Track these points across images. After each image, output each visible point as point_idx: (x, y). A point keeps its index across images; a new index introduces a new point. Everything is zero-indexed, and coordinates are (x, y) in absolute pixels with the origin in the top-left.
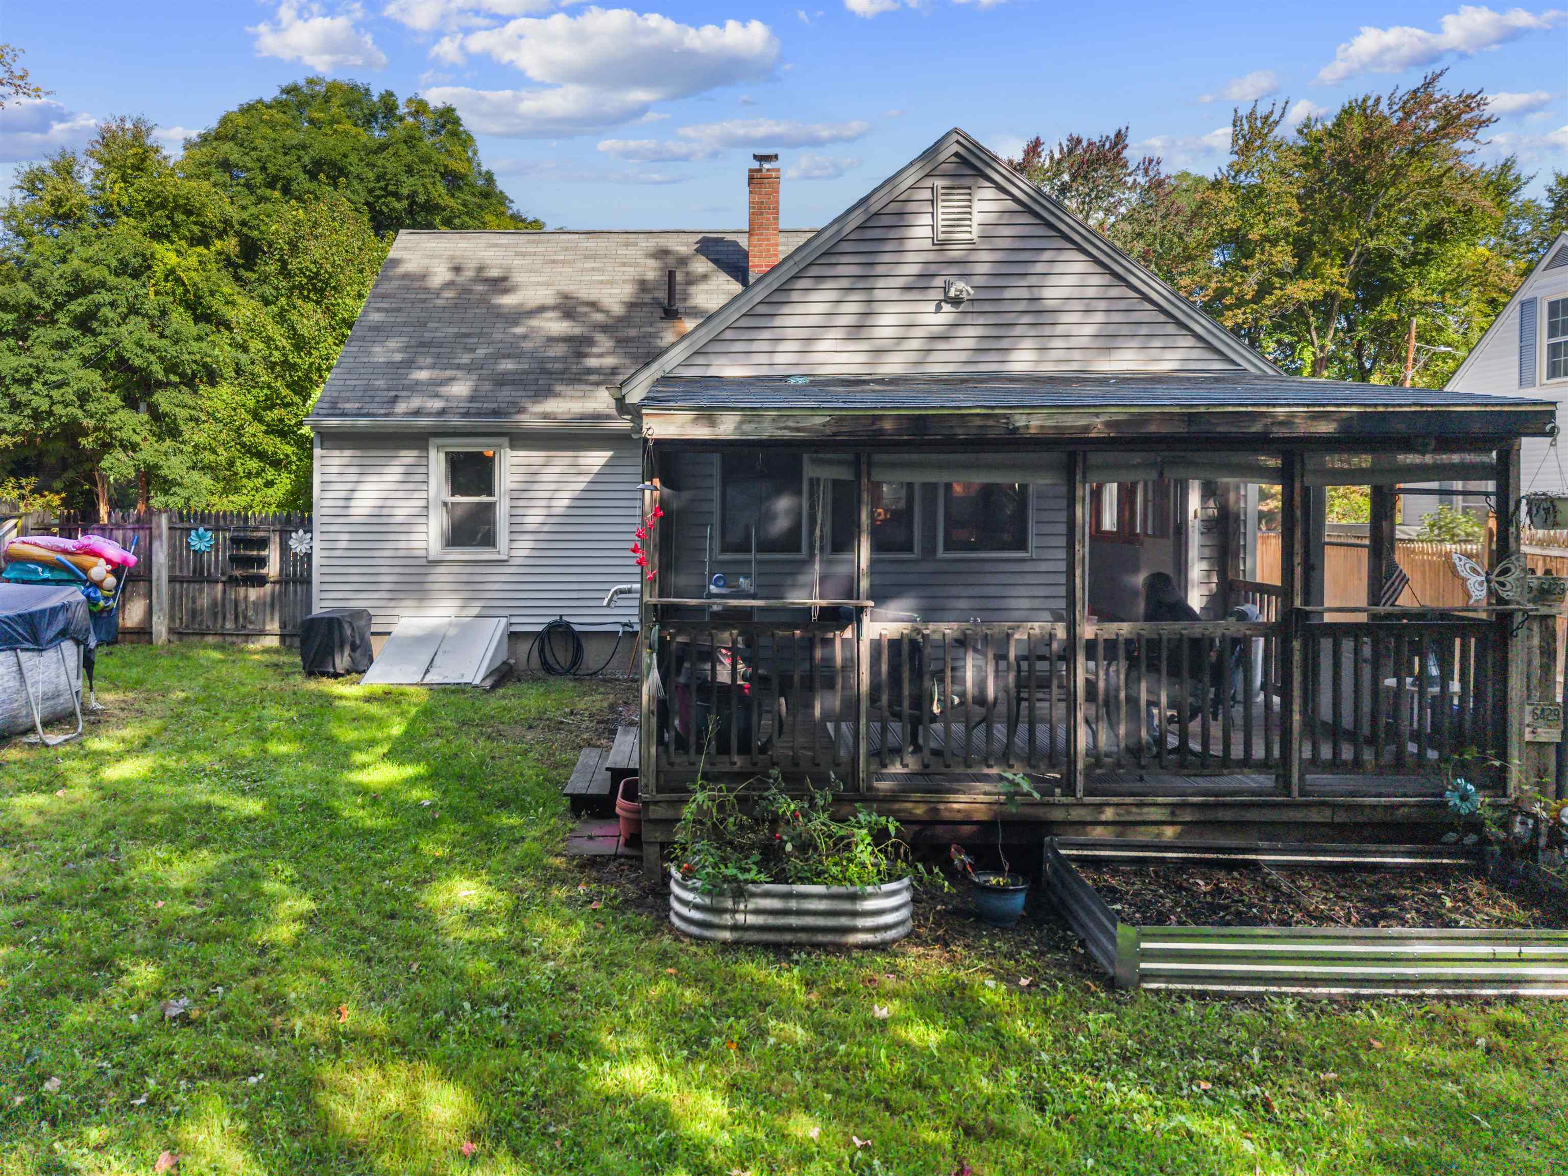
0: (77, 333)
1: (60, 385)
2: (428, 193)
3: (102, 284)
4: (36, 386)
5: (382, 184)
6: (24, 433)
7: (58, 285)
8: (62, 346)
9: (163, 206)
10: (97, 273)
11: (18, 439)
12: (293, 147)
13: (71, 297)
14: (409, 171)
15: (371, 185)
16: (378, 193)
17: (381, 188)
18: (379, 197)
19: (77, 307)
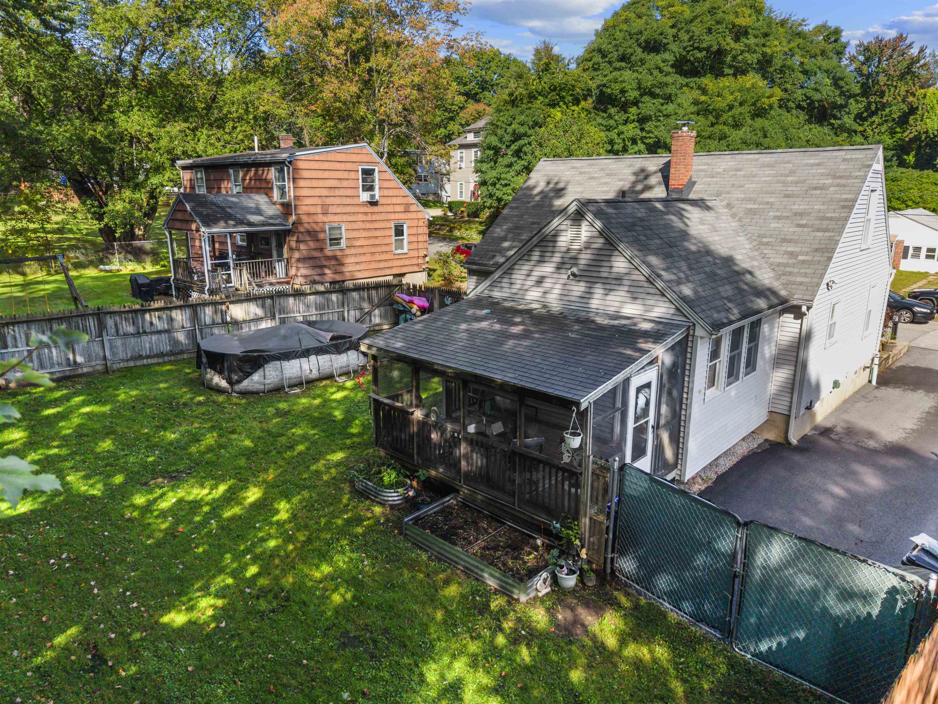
0: (515, 159)
1: (506, 185)
2: (719, 44)
3: (525, 135)
4: (498, 186)
5: (691, 43)
6: (494, 207)
7: (507, 138)
8: (510, 165)
9: (555, 90)
10: (522, 130)
11: (492, 210)
12: (635, 34)
13: (513, 142)
14: (709, 31)
15: (685, 44)
16: (688, 49)
17: (690, 46)
18: (689, 51)
19: (514, 147)
